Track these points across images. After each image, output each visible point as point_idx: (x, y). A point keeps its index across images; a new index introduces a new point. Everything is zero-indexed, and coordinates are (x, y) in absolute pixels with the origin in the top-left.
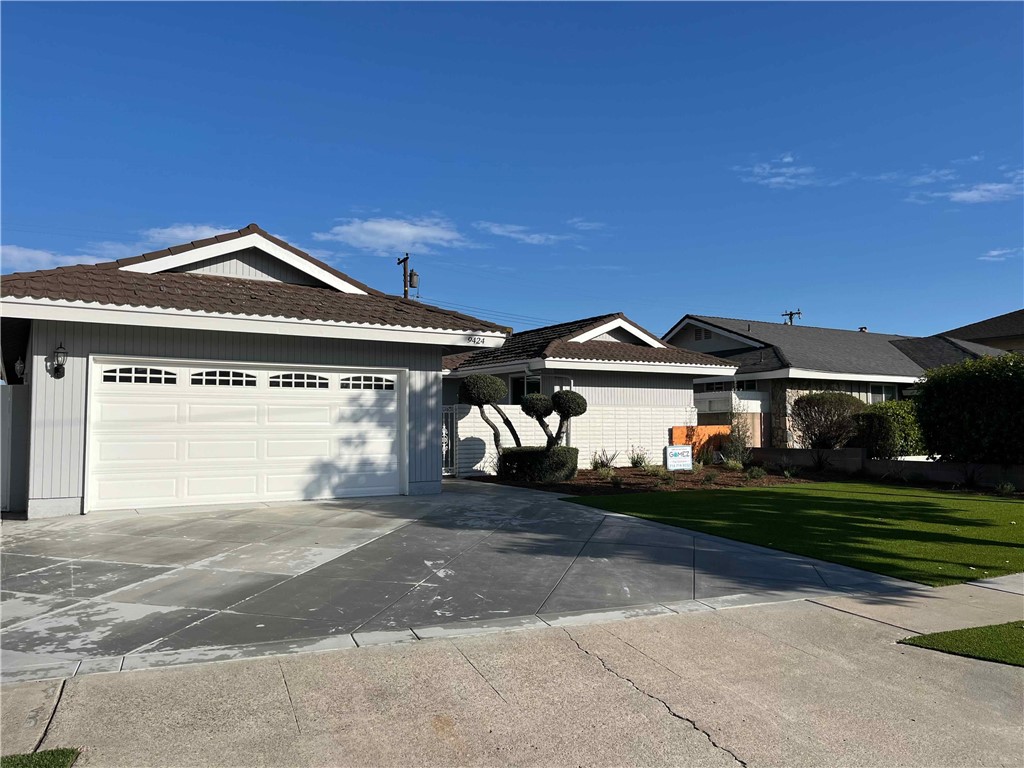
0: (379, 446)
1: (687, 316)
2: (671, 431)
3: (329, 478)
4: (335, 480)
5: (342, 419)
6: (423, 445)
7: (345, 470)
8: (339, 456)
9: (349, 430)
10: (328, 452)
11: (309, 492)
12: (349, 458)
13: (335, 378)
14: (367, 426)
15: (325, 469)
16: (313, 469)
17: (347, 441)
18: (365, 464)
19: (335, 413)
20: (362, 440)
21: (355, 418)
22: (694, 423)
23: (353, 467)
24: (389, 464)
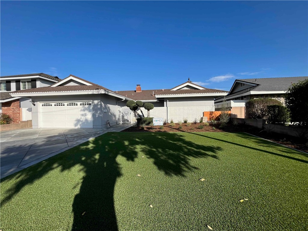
0: (89, 116)
1: (236, 80)
2: (203, 113)
3: (79, 123)
4: (80, 123)
5: (81, 110)
6: (97, 116)
7: (82, 121)
8: (81, 118)
9: (83, 113)
10: (79, 117)
11: (76, 125)
12: (83, 119)
13: (79, 103)
14: (86, 112)
15: (78, 121)
16: (76, 121)
17: (82, 115)
18: (86, 120)
19: (80, 110)
20: (86, 115)
21: (84, 110)
22: (214, 110)
23: (84, 121)
24: (91, 120)
